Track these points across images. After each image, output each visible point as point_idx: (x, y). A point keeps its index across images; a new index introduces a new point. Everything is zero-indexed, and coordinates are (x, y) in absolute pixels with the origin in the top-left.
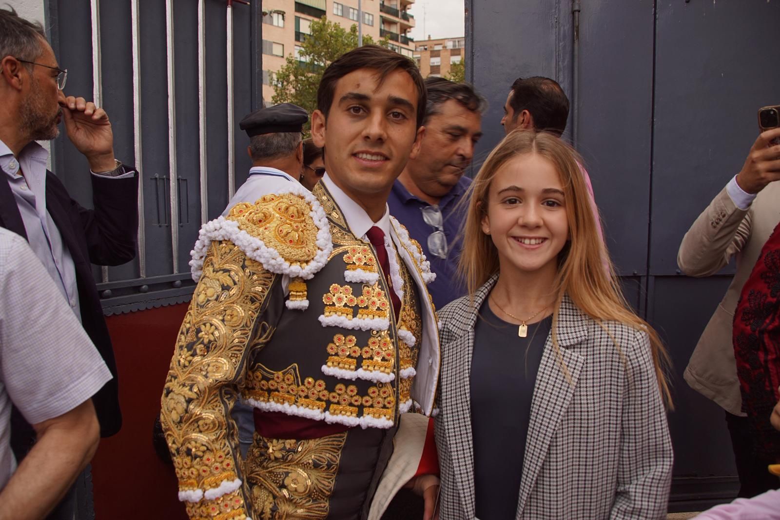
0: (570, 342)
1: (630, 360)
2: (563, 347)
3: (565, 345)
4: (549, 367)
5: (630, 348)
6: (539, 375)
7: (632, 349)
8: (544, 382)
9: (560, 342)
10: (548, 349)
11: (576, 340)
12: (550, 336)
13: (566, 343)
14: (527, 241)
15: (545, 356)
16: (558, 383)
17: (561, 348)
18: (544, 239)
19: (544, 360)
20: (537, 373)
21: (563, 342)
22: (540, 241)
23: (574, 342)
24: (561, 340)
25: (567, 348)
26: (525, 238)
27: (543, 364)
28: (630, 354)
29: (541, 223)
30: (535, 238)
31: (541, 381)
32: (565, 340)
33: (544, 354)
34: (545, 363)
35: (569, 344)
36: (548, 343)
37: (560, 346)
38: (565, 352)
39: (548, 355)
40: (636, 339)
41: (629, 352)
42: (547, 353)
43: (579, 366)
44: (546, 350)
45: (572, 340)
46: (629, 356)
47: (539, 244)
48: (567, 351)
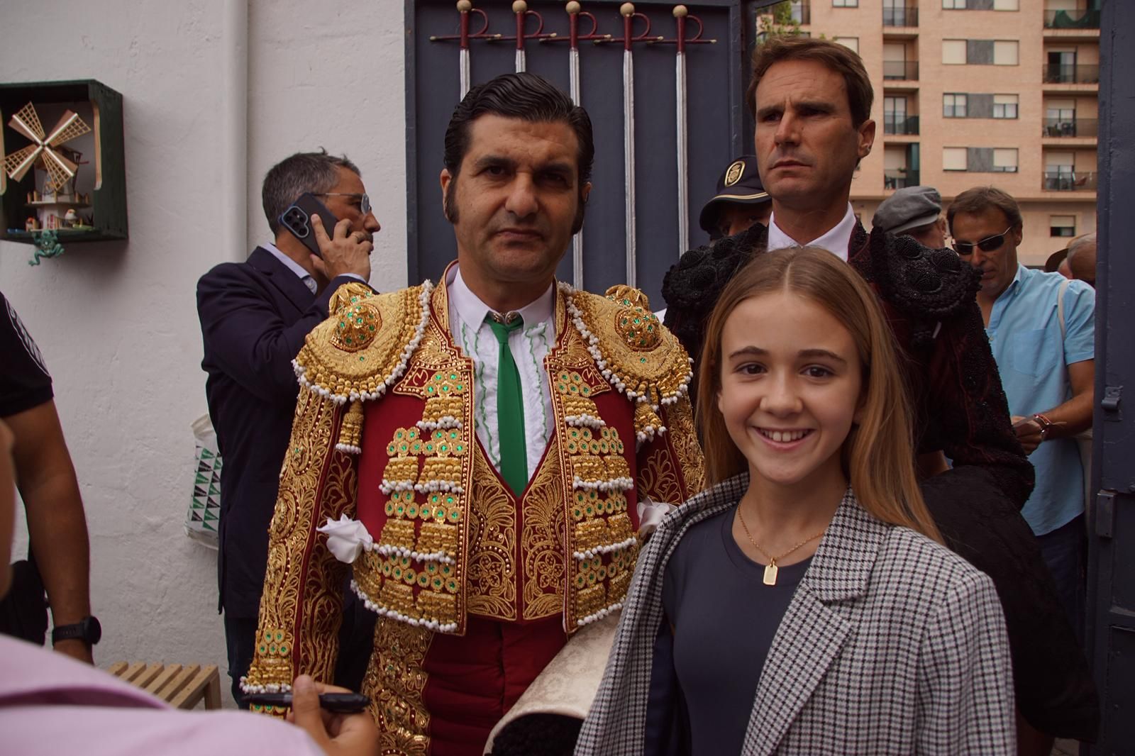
0: (834, 595)
1: (930, 638)
2: (822, 601)
3: (824, 598)
4: (793, 630)
5: (933, 617)
6: (776, 641)
7: (935, 620)
8: (781, 652)
9: (818, 592)
10: (797, 601)
11: (843, 593)
12: (805, 579)
13: (827, 595)
14: (777, 436)
15: (791, 612)
16: (801, 659)
17: (818, 603)
18: (807, 432)
19: (788, 618)
20: (773, 637)
21: (824, 593)
22: (800, 435)
23: (840, 596)
24: (821, 590)
25: (828, 603)
26: (774, 431)
27: (785, 623)
28: (931, 627)
29: (799, 405)
30: (791, 431)
31: (776, 649)
32: (827, 590)
33: (790, 607)
34: (788, 622)
35: (831, 598)
36: (800, 590)
37: (817, 598)
38: (822, 610)
39: (794, 611)
40: (945, 603)
41: (930, 623)
42: (794, 606)
43: (839, 637)
44: (793, 602)
45: (837, 593)
46: (929, 631)
47: (798, 439)
48: (826, 609)
